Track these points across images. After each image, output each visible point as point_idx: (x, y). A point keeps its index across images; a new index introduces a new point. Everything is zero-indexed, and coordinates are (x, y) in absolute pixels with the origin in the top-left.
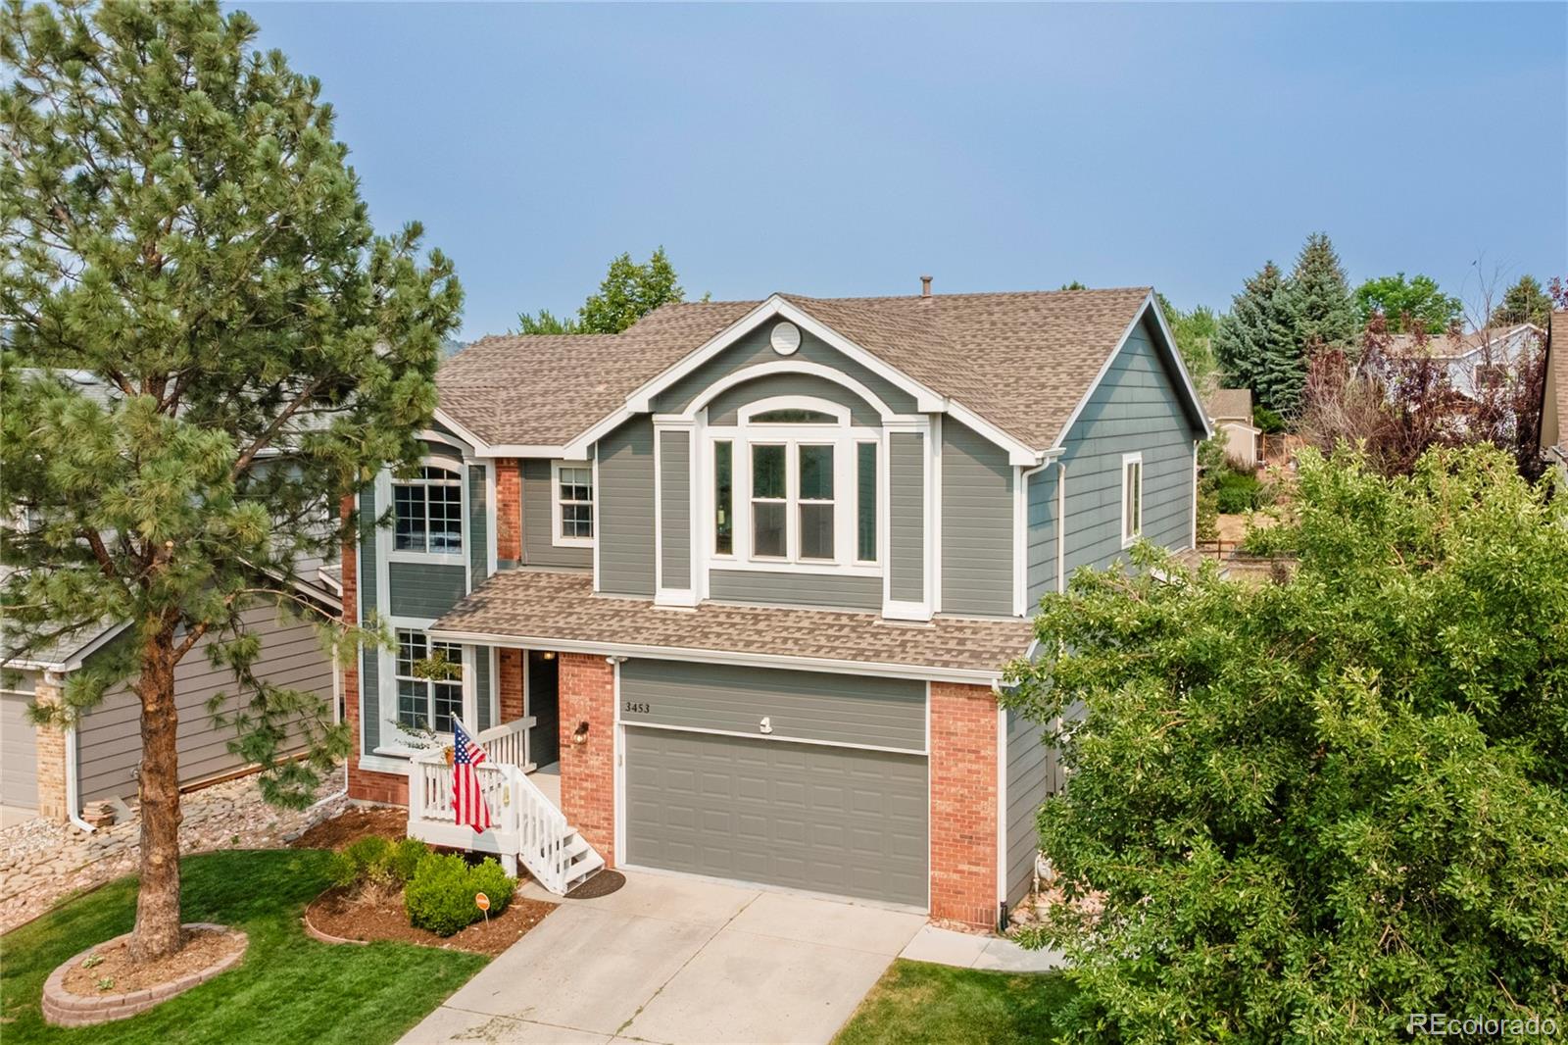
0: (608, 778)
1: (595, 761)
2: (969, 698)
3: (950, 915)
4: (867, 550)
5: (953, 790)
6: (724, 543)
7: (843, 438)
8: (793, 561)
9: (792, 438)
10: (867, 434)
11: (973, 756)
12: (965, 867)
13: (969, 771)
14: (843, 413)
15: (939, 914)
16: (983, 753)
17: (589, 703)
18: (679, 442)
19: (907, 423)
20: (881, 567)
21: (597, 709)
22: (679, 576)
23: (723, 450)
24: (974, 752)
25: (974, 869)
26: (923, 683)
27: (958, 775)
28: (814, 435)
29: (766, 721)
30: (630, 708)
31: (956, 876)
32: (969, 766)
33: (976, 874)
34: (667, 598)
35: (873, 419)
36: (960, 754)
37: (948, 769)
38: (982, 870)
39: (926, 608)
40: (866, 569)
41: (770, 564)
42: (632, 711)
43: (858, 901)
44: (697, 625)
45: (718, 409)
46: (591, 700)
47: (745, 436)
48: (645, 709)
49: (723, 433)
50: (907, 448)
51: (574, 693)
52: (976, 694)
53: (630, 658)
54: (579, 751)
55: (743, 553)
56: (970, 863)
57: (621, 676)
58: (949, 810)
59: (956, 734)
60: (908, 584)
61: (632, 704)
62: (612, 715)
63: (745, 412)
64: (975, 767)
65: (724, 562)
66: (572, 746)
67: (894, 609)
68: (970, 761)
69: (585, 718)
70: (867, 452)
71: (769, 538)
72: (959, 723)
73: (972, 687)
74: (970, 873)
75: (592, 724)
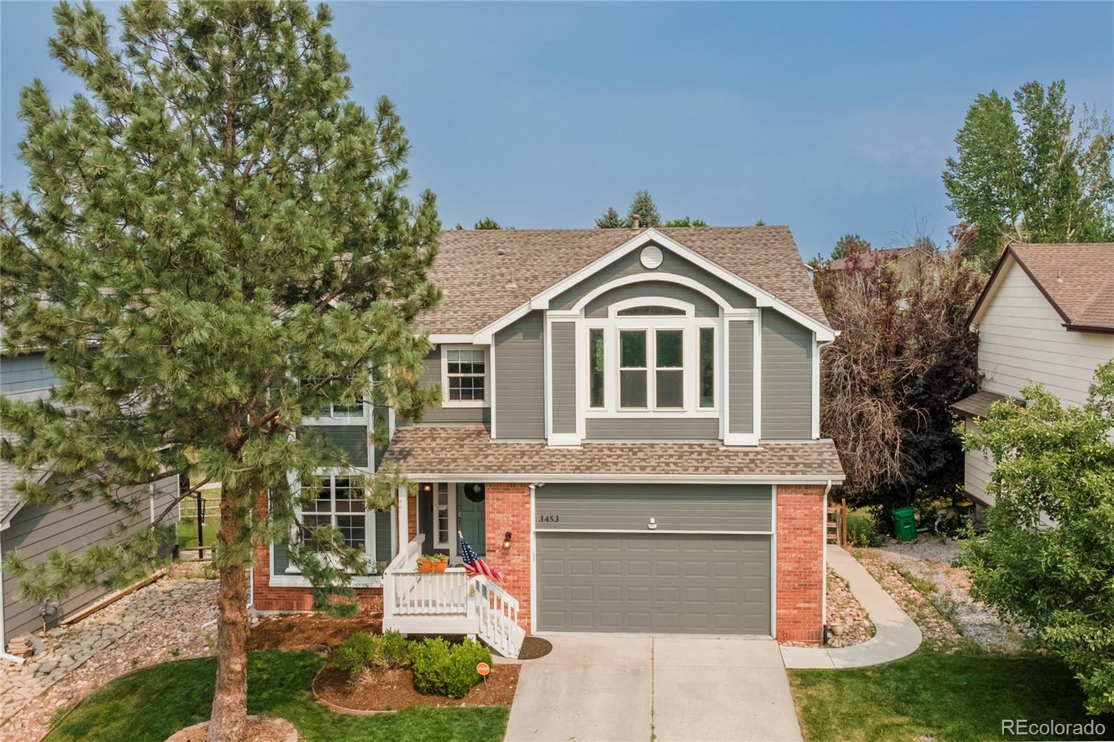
0: (526, 571)
1: (516, 560)
2: (805, 494)
3: (791, 638)
4: (707, 399)
5: (793, 555)
6: (597, 398)
7: (690, 325)
8: (652, 410)
9: (651, 326)
10: (707, 322)
11: (807, 532)
12: (802, 605)
13: (805, 542)
14: (689, 308)
15: (783, 637)
16: (814, 529)
17: (512, 519)
18: (566, 332)
19: (744, 314)
20: (721, 408)
21: (518, 523)
22: (566, 422)
23: (596, 335)
24: (808, 529)
25: (808, 605)
26: (770, 486)
27: (797, 546)
28: (668, 323)
29: (652, 520)
30: (542, 519)
31: (795, 612)
32: (804, 539)
33: (810, 608)
34: (556, 440)
35: (714, 309)
36: (798, 532)
37: (790, 542)
38: (813, 605)
39: (752, 439)
40: (708, 413)
41: (635, 413)
42: (545, 522)
43: (723, 637)
44: (588, 457)
46: (513, 516)
47: (614, 325)
48: (555, 519)
49: (596, 323)
50: (740, 331)
51: (499, 512)
52: (809, 491)
53: (546, 484)
54: (503, 554)
55: (612, 406)
56: (805, 602)
57: (536, 497)
58: (790, 569)
59: (796, 519)
60: (741, 422)
61: (545, 517)
62: (529, 526)
63: (614, 308)
64: (808, 539)
65: (598, 413)
66: (497, 551)
67: (732, 439)
68: (805, 535)
69: (509, 529)
70: (707, 336)
71: (633, 393)
72: (798, 511)
73: (807, 486)
74: (805, 608)
75: (514, 533)
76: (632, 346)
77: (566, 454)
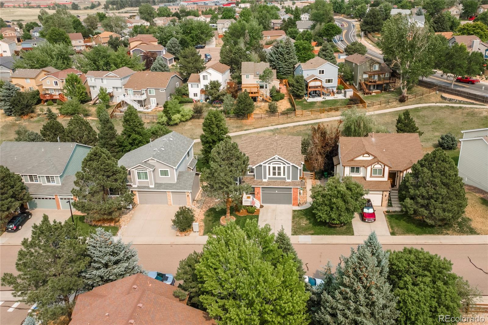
1: (259, 196)
2: (296, 188)
4: (284, 175)
6: (269, 175)
7: (282, 166)
8: (277, 176)
9: (277, 166)
10: (284, 165)
14: (282, 164)
15: (293, 205)
18: (265, 167)
19: (289, 165)
20: (286, 176)
22: (265, 178)
23: (269, 167)
24: (296, 192)
26: (291, 188)
28: (279, 166)
29: (276, 191)
30: (262, 191)
31: (295, 202)
32: (296, 194)
33: (297, 202)
34: (264, 180)
35: (285, 164)
37: (294, 194)
39: (290, 181)
40: (284, 177)
41: (274, 176)
43: (285, 205)
44: (268, 183)
45: (269, 163)
46: (258, 191)
47: (272, 166)
48: (264, 191)
49: (269, 165)
50: (289, 167)
53: (263, 187)
54: (257, 195)
55: (271, 176)
57: (261, 189)
58: (294, 197)
60: (289, 178)
63: (272, 164)
65: (269, 176)
67: (287, 180)
70: (284, 167)
71: (274, 174)
72: (295, 190)
75: (259, 193)
76: (274, 168)
77: (265, 182)
